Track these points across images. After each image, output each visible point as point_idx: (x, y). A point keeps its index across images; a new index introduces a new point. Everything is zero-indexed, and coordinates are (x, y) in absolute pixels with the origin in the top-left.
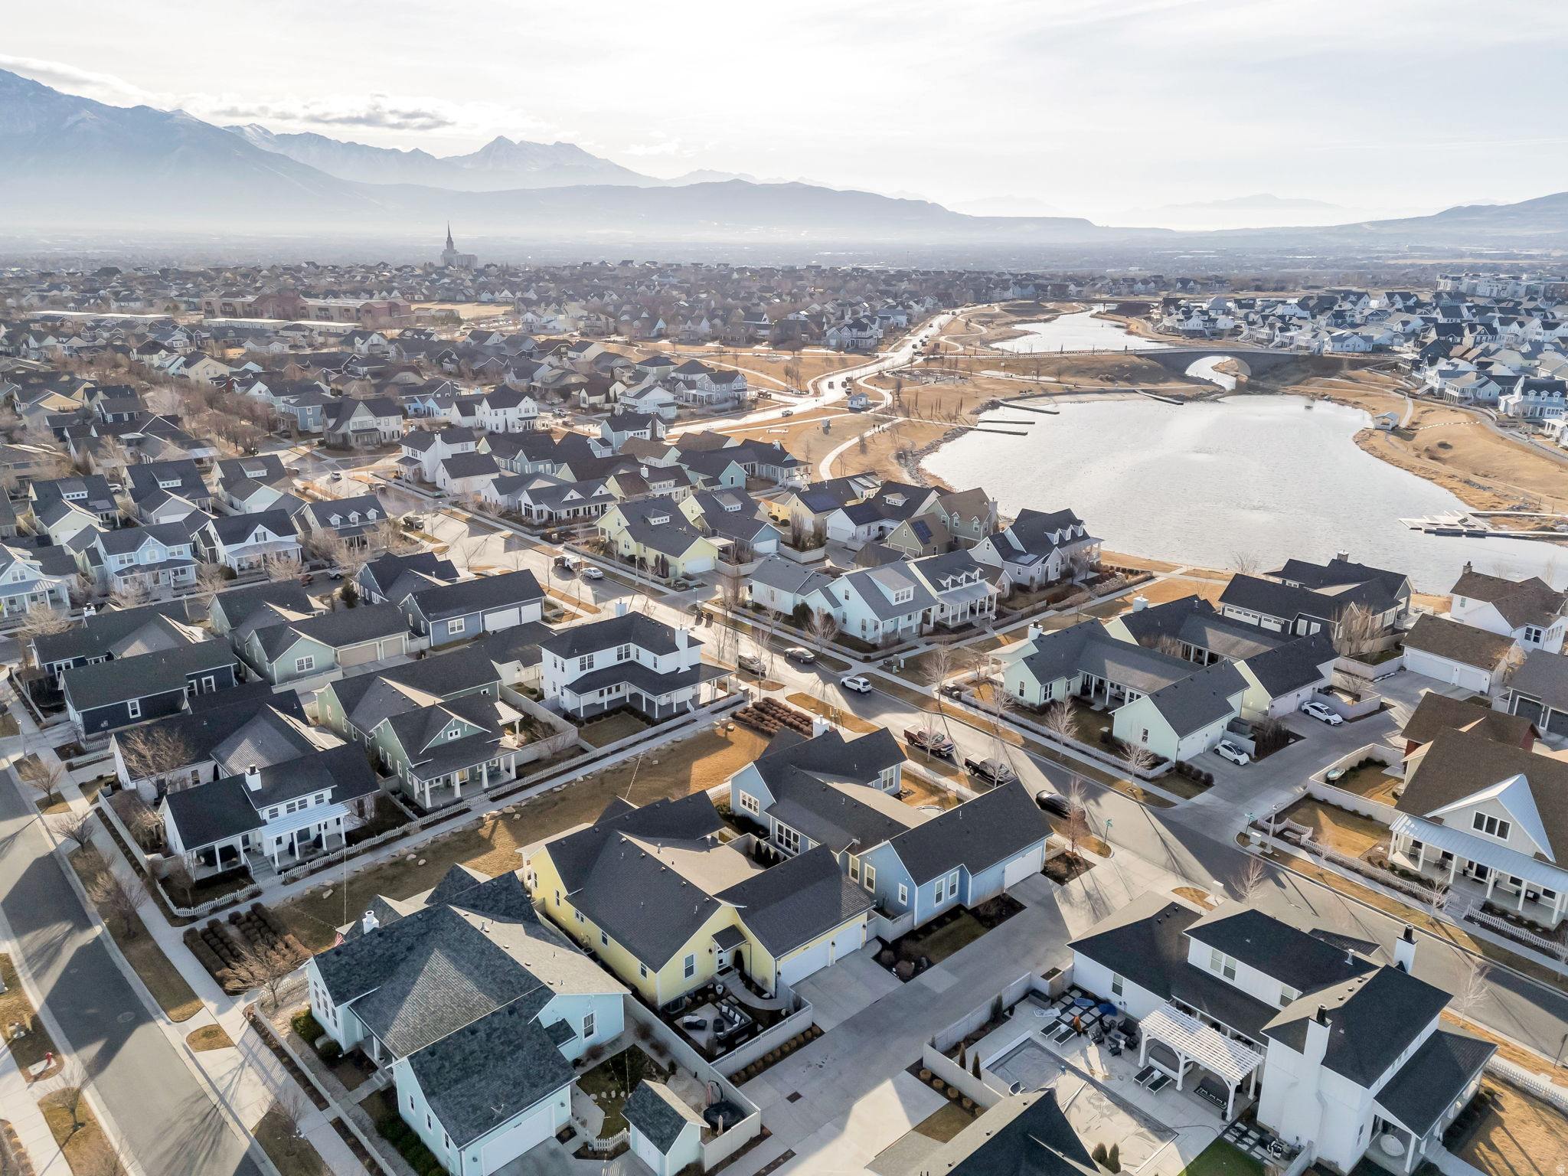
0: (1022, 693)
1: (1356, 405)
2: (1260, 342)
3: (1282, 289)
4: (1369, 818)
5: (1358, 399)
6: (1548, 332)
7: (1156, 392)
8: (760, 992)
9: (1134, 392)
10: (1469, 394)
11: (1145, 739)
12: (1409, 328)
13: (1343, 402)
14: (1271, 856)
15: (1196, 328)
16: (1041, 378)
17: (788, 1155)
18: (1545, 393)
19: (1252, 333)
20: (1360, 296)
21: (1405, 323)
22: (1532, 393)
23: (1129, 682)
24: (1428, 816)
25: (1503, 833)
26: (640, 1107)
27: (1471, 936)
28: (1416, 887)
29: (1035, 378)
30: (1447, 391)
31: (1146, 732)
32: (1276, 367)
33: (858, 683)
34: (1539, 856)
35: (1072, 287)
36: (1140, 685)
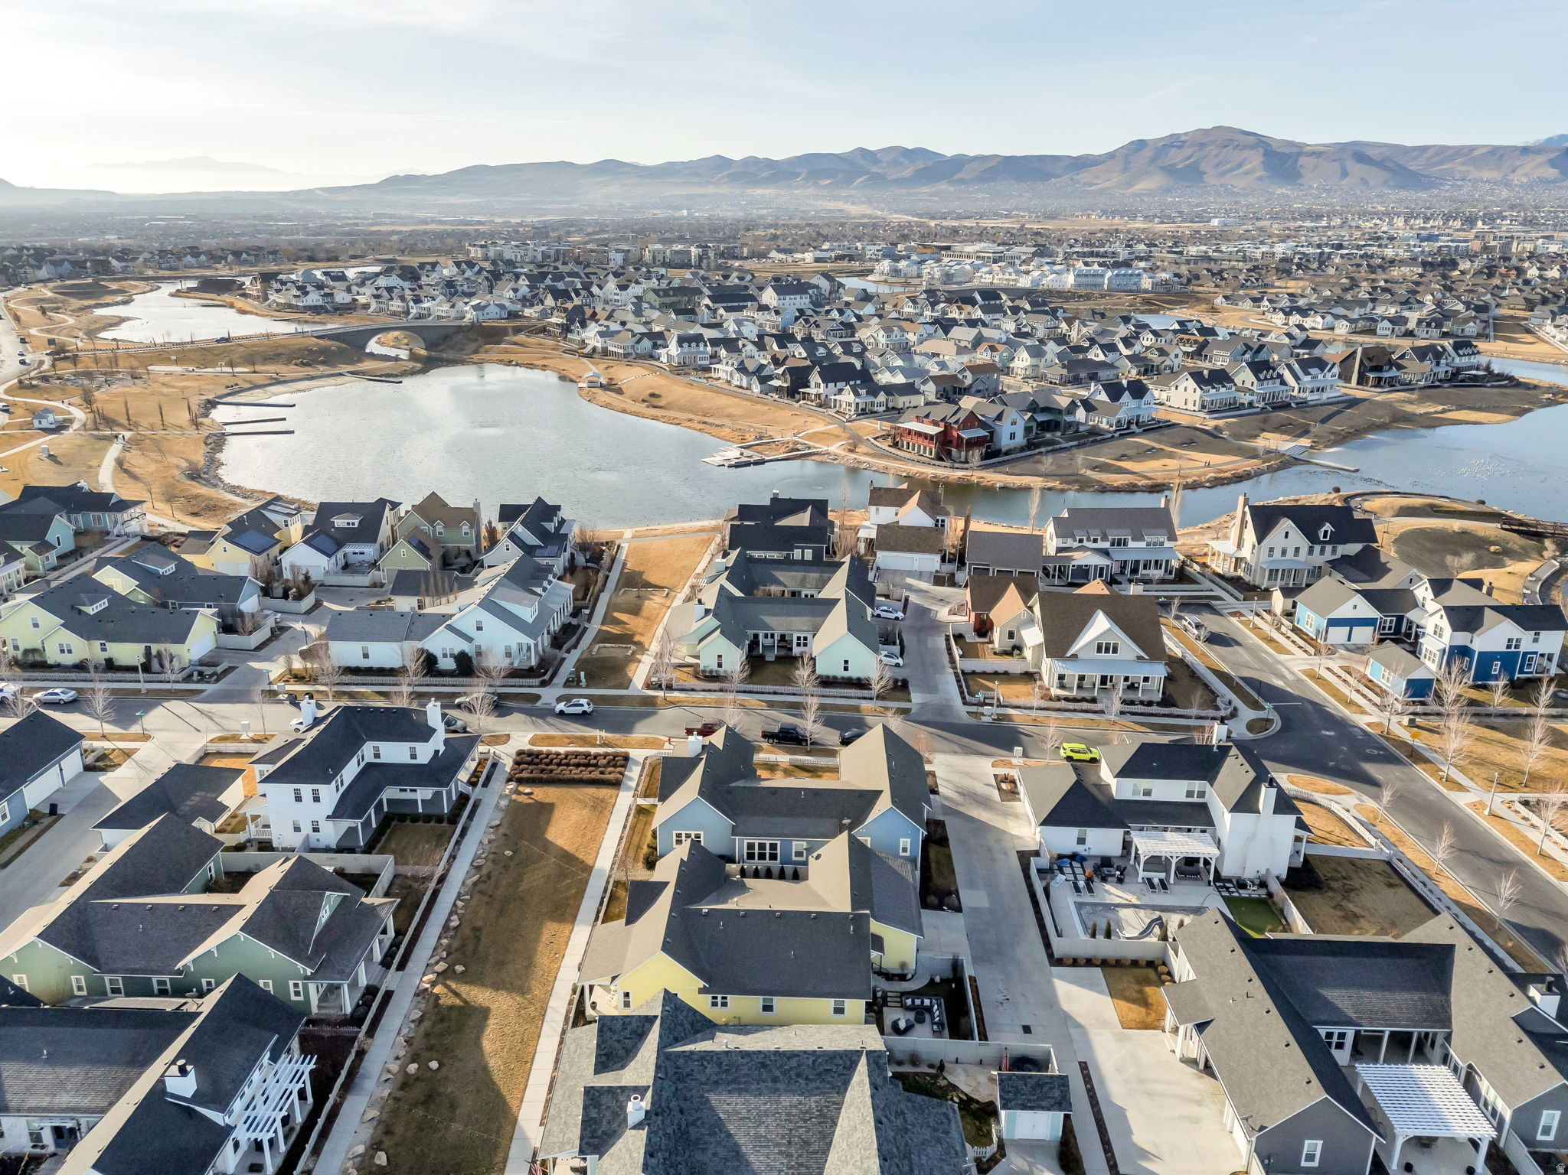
0: (720, 665)
1: (544, 368)
2: (394, 314)
3: (336, 259)
4: (1006, 673)
5: (545, 362)
6: (624, 293)
7: (363, 373)
8: (902, 977)
9: (341, 374)
10: (630, 350)
11: (846, 669)
12: (520, 294)
13: (531, 366)
14: (998, 719)
15: (315, 303)
16: (237, 370)
17: (1084, 1066)
18: (694, 344)
19: (381, 306)
20: (434, 265)
21: (515, 290)
22: (686, 345)
23: (794, 628)
24: (1068, 655)
25: (1115, 651)
26: (1015, 1094)
27: (1135, 723)
28: (1085, 705)
29: (229, 370)
30: (610, 348)
31: (846, 662)
32: (446, 338)
33: (582, 705)
34: (1140, 658)
35: (114, 263)
36: (805, 628)
